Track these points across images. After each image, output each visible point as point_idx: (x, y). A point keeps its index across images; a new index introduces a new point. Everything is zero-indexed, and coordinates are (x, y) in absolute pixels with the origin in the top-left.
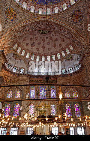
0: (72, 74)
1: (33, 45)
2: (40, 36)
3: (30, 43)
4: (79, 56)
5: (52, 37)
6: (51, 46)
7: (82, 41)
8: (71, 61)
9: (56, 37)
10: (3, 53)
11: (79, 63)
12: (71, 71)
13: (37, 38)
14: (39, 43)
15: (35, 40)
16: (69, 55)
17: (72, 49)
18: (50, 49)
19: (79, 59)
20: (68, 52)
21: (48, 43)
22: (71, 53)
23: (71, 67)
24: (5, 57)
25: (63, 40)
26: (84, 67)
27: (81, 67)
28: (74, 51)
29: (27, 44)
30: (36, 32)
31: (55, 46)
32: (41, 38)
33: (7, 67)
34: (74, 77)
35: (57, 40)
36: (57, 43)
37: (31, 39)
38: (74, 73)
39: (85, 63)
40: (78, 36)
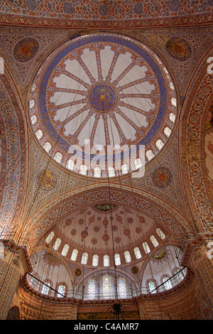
0: (170, 291)
1: (85, 234)
2: (97, 215)
3: (80, 229)
4: (178, 249)
5: (120, 215)
6: (119, 233)
7: (178, 218)
8: (164, 262)
9: (129, 215)
10: (25, 252)
11: (182, 265)
12: (169, 286)
13: (92, 220)
14: (97, 229)
15: (89, 224)
16: (158, 248)
17: (163, 237)
18: (118, 240)
19: (180, 257)
20: (156, 244)
21: (114, 228)
22: (161, 245)
23: (166, 276)
24: (28, 261)
25: (142, 220)
26: (193, 274)
27: (188, 275)
28: (166, 240)
29: (73, 233)
30: (90, 209)
31: (127, 233)
32: (99, 219)
33: (31, 282)
34: (176, 299)
35: (130, 220)
36: (132, 227)
37: (81, 222)
38: (174, 289)
39: (194, 263)
40: (170, 211)
